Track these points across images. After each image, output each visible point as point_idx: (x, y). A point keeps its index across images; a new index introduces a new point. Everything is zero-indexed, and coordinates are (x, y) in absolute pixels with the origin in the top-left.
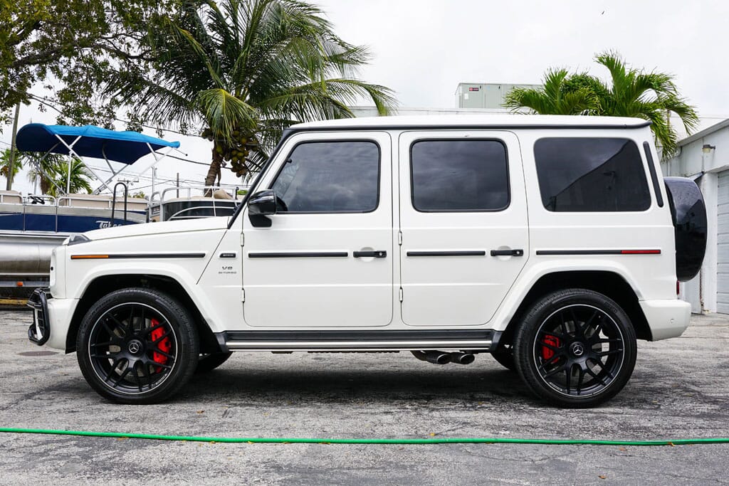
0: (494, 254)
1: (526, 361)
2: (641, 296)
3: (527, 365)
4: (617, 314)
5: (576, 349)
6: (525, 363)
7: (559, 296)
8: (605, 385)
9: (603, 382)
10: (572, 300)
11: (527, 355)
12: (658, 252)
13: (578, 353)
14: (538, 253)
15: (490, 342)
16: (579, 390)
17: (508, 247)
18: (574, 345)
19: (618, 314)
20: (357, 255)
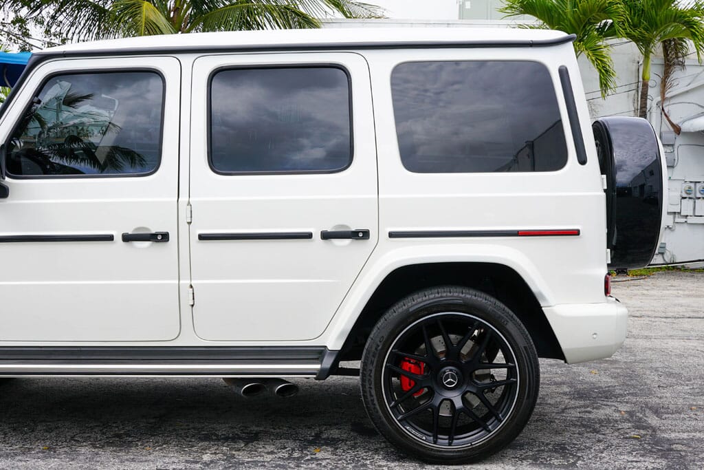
0: (326, 236)
1: (371, 396)
2: (545, 299)
3: (373, 401)
4: (507, 327)
5: (447, 377)
6: (369, 399)
7: (419, 300)
8: (490, 432)
9: (487, 426)
10: (438, 306)
11: (373, 386)
12: (576, 233)
13: (451, 383)
14: (392, 235)
15: (318, 366)
16: (451, 439)
17: (347, 227)
18: (445, 372)
19: (510, 327)
20: (127, 238)
